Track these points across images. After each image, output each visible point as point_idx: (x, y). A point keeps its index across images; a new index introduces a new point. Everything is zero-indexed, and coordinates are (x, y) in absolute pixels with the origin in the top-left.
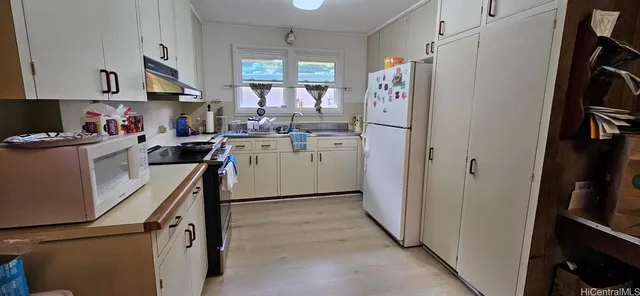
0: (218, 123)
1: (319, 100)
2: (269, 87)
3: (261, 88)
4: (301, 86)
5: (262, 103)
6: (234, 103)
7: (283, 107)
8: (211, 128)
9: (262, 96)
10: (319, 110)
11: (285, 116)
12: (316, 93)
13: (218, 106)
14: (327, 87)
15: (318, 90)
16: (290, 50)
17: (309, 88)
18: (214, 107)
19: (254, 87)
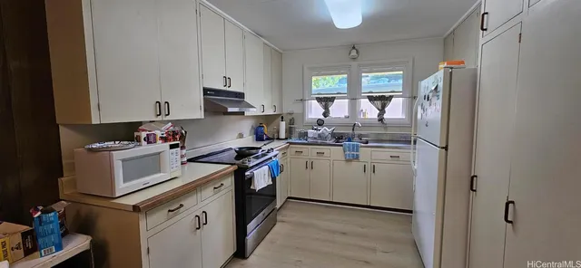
0: (290, 131)
1: (382, 111)
2: (332, 100)
3: (326, 101)
4: (364, 98)
5: (326, 114)
6: (303, 114)
7: (346, 117)
8: (283, 135)
9: (326, 108)
10: (381, 120)
11: (346, 126)
12: (379, 103)
13: (290, 117)
14: (391, 97)
15: (382, 101)
16: (354, 64)
17: (371, 99)
18: (287, 118)
19: (319, 100)
